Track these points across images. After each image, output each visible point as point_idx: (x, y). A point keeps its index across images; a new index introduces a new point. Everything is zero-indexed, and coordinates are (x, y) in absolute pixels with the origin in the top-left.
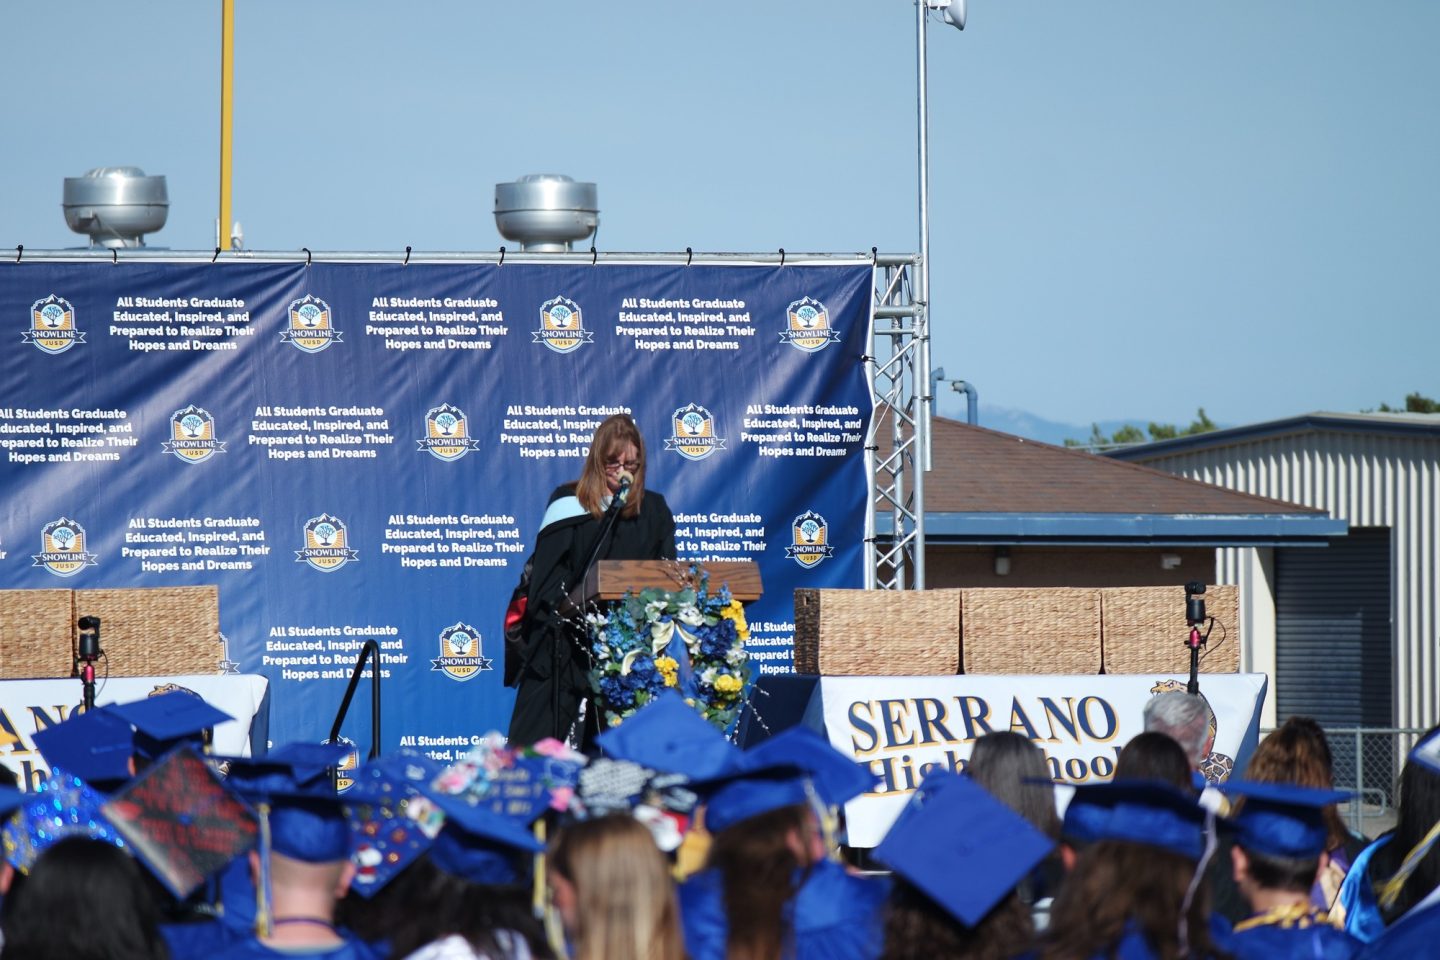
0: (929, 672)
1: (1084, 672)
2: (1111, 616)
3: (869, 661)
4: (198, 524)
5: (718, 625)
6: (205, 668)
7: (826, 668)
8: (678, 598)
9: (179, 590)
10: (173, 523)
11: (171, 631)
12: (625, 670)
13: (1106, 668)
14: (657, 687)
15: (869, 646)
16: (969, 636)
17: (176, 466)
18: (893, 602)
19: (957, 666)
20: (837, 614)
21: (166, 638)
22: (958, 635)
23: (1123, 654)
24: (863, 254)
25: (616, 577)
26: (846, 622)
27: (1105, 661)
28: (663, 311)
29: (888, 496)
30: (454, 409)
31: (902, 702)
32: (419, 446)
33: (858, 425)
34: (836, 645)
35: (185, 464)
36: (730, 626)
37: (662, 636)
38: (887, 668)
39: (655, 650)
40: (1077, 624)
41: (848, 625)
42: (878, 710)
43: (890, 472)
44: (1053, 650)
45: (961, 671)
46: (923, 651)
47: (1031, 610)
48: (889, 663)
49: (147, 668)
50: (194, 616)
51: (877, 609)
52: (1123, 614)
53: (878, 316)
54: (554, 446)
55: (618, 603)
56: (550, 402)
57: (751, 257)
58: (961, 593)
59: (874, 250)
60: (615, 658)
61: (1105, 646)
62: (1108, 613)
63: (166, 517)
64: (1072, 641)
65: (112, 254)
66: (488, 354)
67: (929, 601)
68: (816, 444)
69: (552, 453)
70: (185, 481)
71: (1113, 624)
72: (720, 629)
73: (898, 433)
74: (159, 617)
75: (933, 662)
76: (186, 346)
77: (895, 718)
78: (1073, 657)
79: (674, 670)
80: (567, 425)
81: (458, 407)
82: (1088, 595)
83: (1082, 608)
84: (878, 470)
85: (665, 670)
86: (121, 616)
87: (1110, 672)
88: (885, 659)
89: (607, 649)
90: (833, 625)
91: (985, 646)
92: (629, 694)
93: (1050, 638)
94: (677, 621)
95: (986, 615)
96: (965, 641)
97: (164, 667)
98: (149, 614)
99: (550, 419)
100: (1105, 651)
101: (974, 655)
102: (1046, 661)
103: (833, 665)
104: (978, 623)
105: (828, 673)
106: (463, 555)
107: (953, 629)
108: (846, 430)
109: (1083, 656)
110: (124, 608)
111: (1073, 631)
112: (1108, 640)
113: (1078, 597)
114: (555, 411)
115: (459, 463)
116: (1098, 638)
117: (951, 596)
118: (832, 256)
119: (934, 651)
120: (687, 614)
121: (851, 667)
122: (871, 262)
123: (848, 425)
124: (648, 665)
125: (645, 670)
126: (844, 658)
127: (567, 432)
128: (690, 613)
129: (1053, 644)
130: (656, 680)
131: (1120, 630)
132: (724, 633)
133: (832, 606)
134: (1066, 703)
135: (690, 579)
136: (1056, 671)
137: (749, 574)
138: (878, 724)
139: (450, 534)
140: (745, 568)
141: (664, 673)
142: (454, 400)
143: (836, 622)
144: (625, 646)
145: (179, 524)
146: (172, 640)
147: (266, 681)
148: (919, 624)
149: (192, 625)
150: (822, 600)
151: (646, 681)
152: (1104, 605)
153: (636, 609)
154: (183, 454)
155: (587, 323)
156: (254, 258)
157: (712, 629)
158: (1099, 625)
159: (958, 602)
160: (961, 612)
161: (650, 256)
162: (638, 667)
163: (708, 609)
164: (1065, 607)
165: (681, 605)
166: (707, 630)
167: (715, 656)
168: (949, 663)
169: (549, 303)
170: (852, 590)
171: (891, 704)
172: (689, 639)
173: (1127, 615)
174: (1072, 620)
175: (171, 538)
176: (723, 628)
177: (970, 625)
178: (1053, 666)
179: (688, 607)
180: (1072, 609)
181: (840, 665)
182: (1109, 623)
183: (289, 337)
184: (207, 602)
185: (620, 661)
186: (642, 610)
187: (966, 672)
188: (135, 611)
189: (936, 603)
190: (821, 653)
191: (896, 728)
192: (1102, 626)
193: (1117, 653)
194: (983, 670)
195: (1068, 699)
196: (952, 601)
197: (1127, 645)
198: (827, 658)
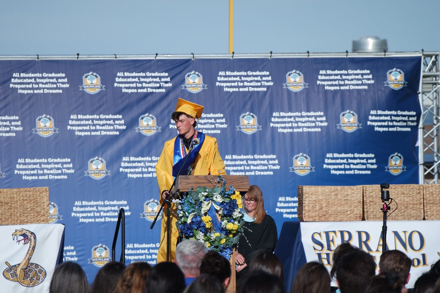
0: (350, 220)
1: (416, 219)
2: (428, 196)
3: (324, 215)
4: (150, 159)
5: (230, 202)
6: (44, 221)
7: (306, 218)
8: (213, 191)
9: (32, 189)
10: (140, 159)
11: (29, 206)
12: (189, 221)
13: (426, 217)
14: (202, 228)
15: (324, 209)
16: (367, 205)
17: (141, 136)
18: (334, 191)
19: (362, 217)
20: (310, 196)
21: (27, 209)
22: (362, 204)
23: (433, 212)
24: (418, 52)
25: (186, 182)
26: (314, 199)
27: (425, 214)
28: (336, 75)
29: (430, 148)
30: (252, 114)
31: (334, 232)
32: (237, 128)
33: (415, 119)
34: (310, 209)
35: (145, 136)
36: (234, 202)
37: (205, 207)
38: (332, 218)
39: (203, 213)
40: (413, 199)
41: (315, 200)
42: (324, 236)
43: (431, 137)
44: (403, 210)
45: (363, 219)
46: (347, 211)
47: (393, 194)
48: (333, 216)
49: (19, 221)
50: (38, 199)
51: (327, 194)
52: (432, 195)
53: (424, 77)
54: (292, 128)
55: (187, 194)
56: (290, 110)
57: (372, 54)
58: (363, 187)
59: (423, 50)
60: (186, 216)
61: (425, 208)
62: (426, 195)
63: (137, 156)
64: (411, 206)
65: (115, 56)
66: (265, 93)
67: (350, 191)
68: (397, 126)
69: (291, 130)
70: (145, 142)
71: (428, 199)
72: (231, 204)
73: (435, 122)
74: (24, 200)
75: (352, 215)
76: (145, 90)
77: (331, 239)
78: (412, 213)
79: (209, 221)
80: (297, 119)
81: (253, 113)
82: (418, 187)
83: (415, 193)
84: (425, 136)
85: (206, 221)
86: (7, 200)
87: (428, 219)
88: (331, 214)
89: (182, 212)
90: (309, 201)
91: (374, 209)
92: (190, 231)
93: (401, 205)
94: (212, 200)
95: (374, 196)
96: (365, 207)
97: (26, 220)
98: (19, 199)
99: (290, 117)
100: (425, 210)
101: (369, 213)
102: (400, 215)
103: (309, 217)
104: (371, 199)
105: (307, 220)
106: (255, 170)
107: (360, 202)
108: (409, 121)
109: (416, 213)
110: (9, 196)
111: (411, 202)
112: (426, 206)
113: (413, 188)
114: (292, 114)
115: (254, 135)
116: (422, 205)
117: (359, 188)
118: (405, 53)
119: (352, 211)
120: (216, 197)
121: (317, 218)
122: (421, 55)
123: (411, 119)
124: (199, 219)
125: (197, 221)
126: (314, 214)
127: (297, 122)
128: (217, 197)
129: (403, 208)
130: (202, 225)
131: (432, 202)
132: (232, 205)
133: (308, 193)
134: (404, 234)
135: (219, 182)
136: (404, 219)
137: (244, 180)
138: (324, 242)
139: (250, 162)
140: (242, 178)
141: (206, 222)
142: (252, 111)
143: (310, 199)
144: (189, 211)
145: (142, 159)
146: (29, 209)
147: (64, 226)
148: (345, 200)
149: (38, 203)
150: (304, 190)
151: (197, 226)
152: (424, 191)
153: (195, 196)
154: (144, 132)
155: (306, 80)
156: (171, 57)
157: (227, 204)
158: (422, 200)
159: (362, 191)
160: (363, 195)
161: (331, 54)
162: (194, 220)
163: (226, 195)
164: (408, 192)
165: (215, 194)
166: (225, 204)
167: (228, 216)
168: (358, 216)
169: (290, 72)
170: (316, 186)
171: (329, 233)
172: (218, 208)
173: (435, 196)
174: (411, 198)
175: (139, 165)
176: (232, 203)
177: (367, 200)
178: (403, 217)
179: (217, 195)
180: (411, 193)
181: (312, 217)
182: (426, 199)
183: (185, 87)
184: (44, 194)
185: (187, 217)
186: (197, 196)
187: (366, 220)
188: (14, 198)
189: (352, 191)
190: (304, 212)
191: (331, 243)
192: (424, 200)
193: (430, 211)
194: (373, 219)
195: (405, 232)
196: (359, 190)
197: (435, 208)
198: (307, 214)
